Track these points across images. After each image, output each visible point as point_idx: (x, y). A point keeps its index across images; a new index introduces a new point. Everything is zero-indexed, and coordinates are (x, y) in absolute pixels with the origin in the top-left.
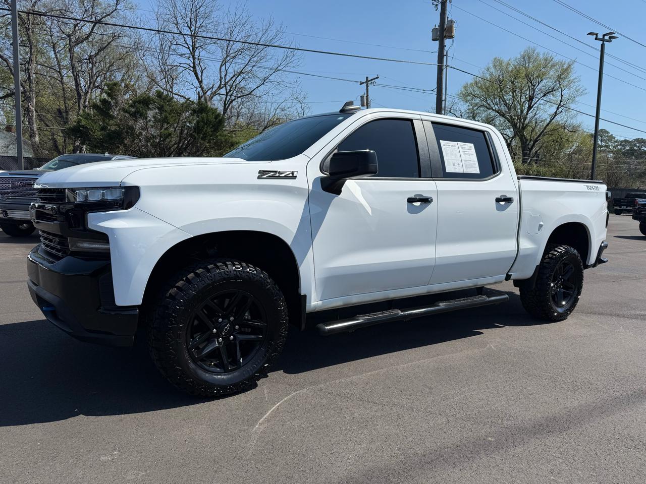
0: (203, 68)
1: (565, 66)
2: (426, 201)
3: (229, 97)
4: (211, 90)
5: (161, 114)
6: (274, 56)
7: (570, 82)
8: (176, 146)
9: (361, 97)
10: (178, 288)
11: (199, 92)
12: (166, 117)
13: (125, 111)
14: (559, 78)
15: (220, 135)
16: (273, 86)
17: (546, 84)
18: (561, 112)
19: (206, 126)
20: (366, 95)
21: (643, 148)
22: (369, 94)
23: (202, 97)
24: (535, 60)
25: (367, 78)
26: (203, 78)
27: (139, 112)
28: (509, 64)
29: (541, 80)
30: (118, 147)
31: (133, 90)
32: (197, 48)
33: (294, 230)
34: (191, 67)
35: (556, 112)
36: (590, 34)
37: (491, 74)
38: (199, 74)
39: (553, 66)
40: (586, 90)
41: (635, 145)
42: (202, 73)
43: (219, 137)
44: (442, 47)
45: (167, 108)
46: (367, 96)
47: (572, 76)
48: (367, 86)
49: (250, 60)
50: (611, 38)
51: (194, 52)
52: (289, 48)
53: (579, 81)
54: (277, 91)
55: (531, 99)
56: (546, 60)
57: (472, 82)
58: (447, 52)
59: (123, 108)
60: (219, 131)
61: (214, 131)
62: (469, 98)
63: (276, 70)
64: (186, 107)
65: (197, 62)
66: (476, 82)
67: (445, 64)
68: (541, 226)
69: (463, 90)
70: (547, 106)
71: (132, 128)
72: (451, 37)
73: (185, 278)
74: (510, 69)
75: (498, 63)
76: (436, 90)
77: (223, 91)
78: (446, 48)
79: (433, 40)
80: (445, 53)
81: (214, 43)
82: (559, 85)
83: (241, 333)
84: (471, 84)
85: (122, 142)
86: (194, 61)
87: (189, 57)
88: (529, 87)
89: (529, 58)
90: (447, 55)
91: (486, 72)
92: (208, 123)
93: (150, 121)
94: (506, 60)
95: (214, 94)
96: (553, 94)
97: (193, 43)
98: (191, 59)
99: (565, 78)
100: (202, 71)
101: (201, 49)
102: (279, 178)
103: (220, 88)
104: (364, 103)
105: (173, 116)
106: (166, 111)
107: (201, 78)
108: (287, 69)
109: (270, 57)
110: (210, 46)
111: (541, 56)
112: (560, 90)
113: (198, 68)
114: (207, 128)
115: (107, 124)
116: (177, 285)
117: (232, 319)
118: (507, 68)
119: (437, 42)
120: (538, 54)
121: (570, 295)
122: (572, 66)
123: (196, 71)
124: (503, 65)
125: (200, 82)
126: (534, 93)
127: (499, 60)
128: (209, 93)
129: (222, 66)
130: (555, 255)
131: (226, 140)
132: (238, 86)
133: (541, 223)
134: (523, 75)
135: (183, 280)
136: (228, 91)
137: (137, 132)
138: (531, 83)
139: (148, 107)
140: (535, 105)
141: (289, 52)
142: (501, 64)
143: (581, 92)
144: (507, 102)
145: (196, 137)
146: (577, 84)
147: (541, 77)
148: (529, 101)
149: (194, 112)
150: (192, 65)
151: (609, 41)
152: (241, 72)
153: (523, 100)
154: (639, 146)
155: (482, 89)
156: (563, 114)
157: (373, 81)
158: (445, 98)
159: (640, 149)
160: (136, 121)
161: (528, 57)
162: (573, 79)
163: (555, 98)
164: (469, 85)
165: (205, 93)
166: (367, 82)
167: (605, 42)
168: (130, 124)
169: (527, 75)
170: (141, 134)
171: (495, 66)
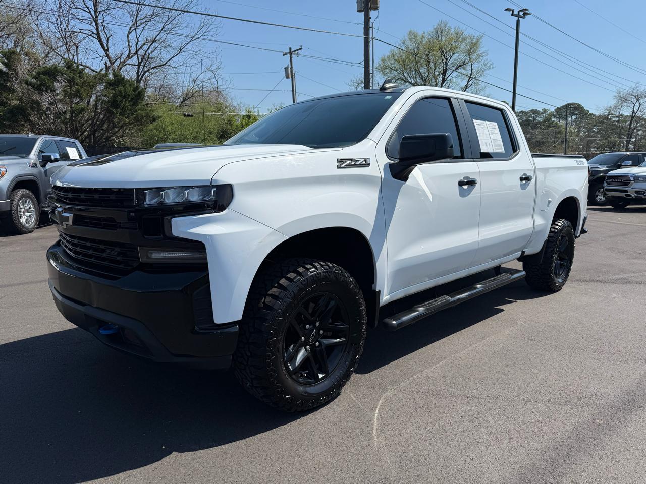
0: (108, 36)
1: (474, 41)
2: (472, 183)
3: (141, 67)
4: (119, 60)
5: (71, 87)
6: (189, 24)
7: (479, 56)
8: (90, 122)
9: (285, 68)
10: (272, 296)
11: (106, 62)
12: (78, 91)
13: (28, 83)
14: (469, 53)
15: (140, 109)
16: (190, 56)
17: (457, 58)
18: (472, 85)
19: (124, 100)
20: (290, 67)
21: (537, 119)
22: (293, 66)
23: (109, 67)
24: (448, 34)
25: (290, 48)
26: (109, 46)
27: (44, 85)
28: (423, 37)
29: (453, 54)
30: (23, 125)
31: (35, 59)
32: (100, 12)
33: (372, 222)
34: (93, 33)
35: (467, 85)
36: (507, 10)
37: (407, 47)
38: (105, 42)
39: (464, 40)
40: (493, 64)
41: (531, 116)
42: (108, 40)
43: (139, 112)
44: (367, 19)
45: (78, 80)
46: (292, 67)
47: (481, 50)
48: (291, 58)
49: (163, 28)
50: (525, 14)
51: (97, 17)
52: (206, 15)
53: (487, 55)
54: (195, 62)
55: (444, 72)
56: (457, 34)
57: (389, 54)
58: (373, 24)
59: (26, 80)
60: (138, 105)
61: (133, 105)
62: (388, 71)
63: (194, 38)
64: (100, 79)
65: (101, 28)
66: (393, 55)
67: (371, 36)
68: (549, 202)
69: (381, 62)
70: (459, 79)
71: (37, 103)
72: (376, 8)
73: (276, 285)
74: (424, 42)
75: (413, 36)
76: (363, 63)
77: (134, 60)
78: (371, 20)
79: (359, 11)
80: (371, 26)
81: (119, 8)
82: (469, 59)
83: (325, 337)
84: (388, 57)
85: (27, 120)
86: (97, 27)
87: (91, 23)
88: (443, 60)
89: (442, 32)
90: (372, 27)
91: (402, 44)
92: (125, 96)
93: (57, 94)
94: (420, 33)
95: (123, 64)
96: (464, 68)
97: (94, 7)
98: (94, 24)
99: (474, 52)
100: (108, 38)
101: (105, 14)
102: (355, 166)
103: (129, 57)
104: (288, 75)
105: (86, 89)
106: (77, 84)
107: (107, 47)
108: (206, 37)
109: (185, 25)
110: (115, 10)
111: (452, 30)
112: (470, 63)
113: (102, 35)
114: (125, 102)
115: (7, 99)
116: (270, 293)
117: (318, 324)
118: (421, 42)
119: (363, 14)
120: (450, 28)
121: (564, 266)
122: (481, 41)
123: (100, 38)
124: (418, 38)
125: (106, 51)
126: (447, 66)
127: (414, 33)
128: (117, 63)
129: (129, 33)
130: (557, 229)
131: (147, 115)
132: (151, 56)
133: (550, 199)
134: (437, 48)
135: (275, 287)
136: (140, 61)
137: (44, 108)
138: (444, 56)
139: (55, 78)
140: (449, 78)
141: (206, 20)
142: (416, 37)
143: (489, 66)
144: (423, 75)
145: (113, 112)
146: (485, 58)
147: (453, 50)
148: (442, 74)
149: (110, 84)
150: (95, 31)
151: (524, 17)
152: (154, 41)
153: (436, 73)
154: (534, 117)
155: (399, 62)
156: (473, 87)
157: (296, 52)
158: (373, 71)
159: (535, 120)
160: (41, 94)
161: (440, 31)
162: (481, 54)
163: (467, 70)
164: (386, 57)
165: (112, 63)
166: (290, 53)
167: (520, 18)
168: (34, 98)
169: (440, 49)
170: (48, 109)
171: (410, 39)
